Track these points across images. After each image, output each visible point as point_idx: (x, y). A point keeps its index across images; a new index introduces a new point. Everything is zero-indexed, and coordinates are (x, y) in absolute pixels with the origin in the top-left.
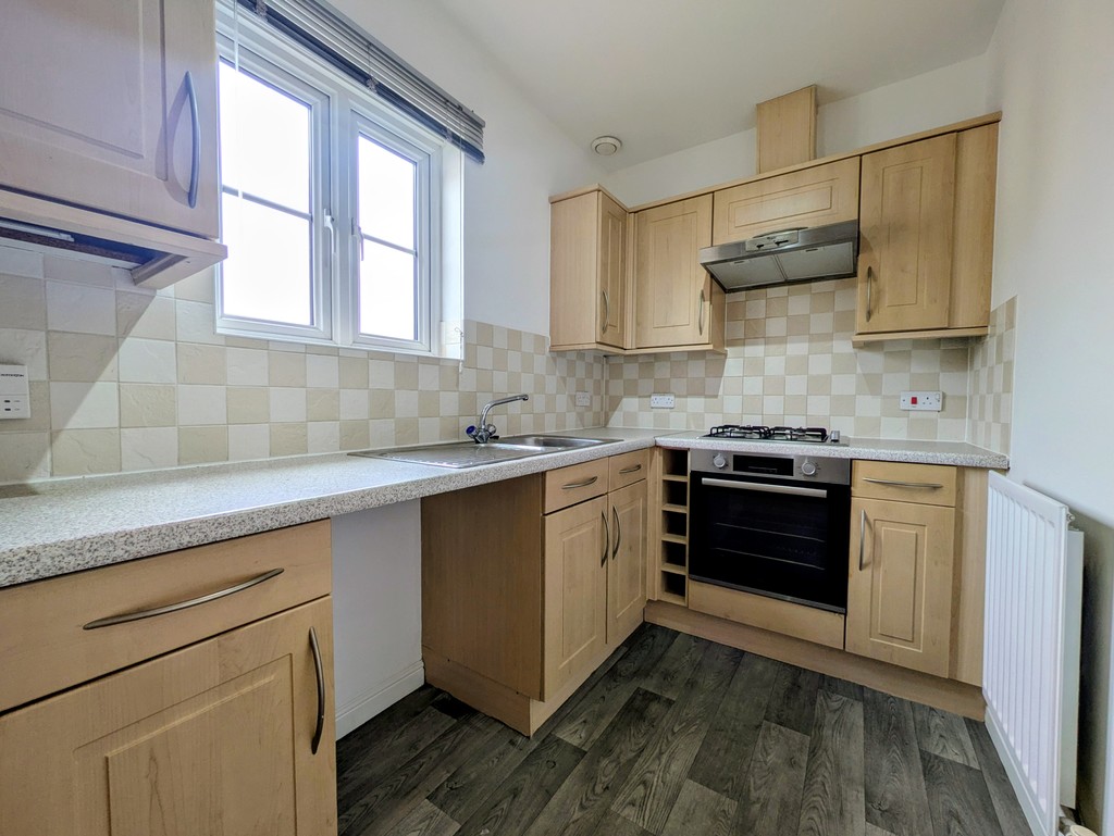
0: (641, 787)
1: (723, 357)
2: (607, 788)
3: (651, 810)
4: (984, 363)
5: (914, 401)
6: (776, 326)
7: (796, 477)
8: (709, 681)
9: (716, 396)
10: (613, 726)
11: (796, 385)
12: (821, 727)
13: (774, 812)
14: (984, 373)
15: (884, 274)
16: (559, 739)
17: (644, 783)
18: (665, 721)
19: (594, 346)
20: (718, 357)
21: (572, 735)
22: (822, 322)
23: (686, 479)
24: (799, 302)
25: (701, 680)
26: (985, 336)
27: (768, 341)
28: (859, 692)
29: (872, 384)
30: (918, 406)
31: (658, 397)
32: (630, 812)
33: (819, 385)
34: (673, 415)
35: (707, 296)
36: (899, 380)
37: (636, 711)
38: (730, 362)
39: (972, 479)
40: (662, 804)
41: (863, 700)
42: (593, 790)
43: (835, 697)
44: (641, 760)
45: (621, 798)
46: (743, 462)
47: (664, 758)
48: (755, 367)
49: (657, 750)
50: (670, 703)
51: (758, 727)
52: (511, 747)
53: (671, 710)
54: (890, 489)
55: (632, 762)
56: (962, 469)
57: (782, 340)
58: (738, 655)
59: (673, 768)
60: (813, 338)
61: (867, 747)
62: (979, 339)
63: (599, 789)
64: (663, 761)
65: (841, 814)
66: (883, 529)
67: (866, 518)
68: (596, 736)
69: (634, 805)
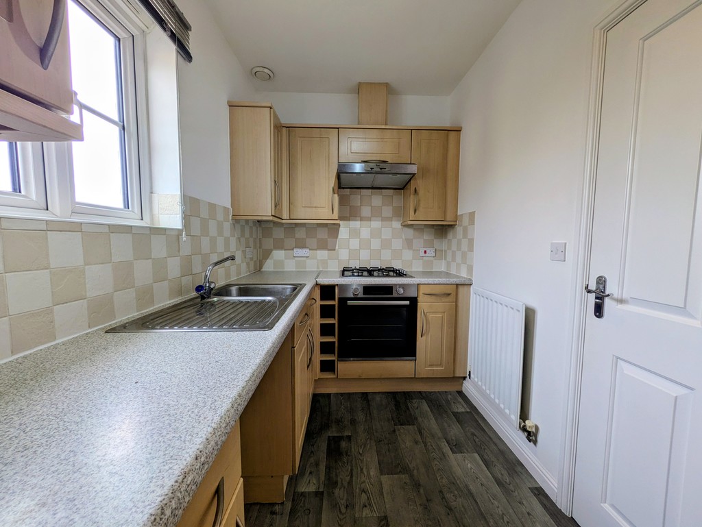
0: (364, 494)
1: (337, 227)
2: (347, 505)
3: (375, 503)
4: (454, 237)
5: (425, 252)
6: (366, 211)
7: (395, 295)
8: (360, 416)
9: (335, 250)
10: (328, 468)
11: (376, 244)
12: (416, 418)
13: (423, 470)
14: (454, 242)
15: (421, 192)
16: (302, 493)
17: (363, 491)
18: (353, 449)
19: (271, 218)
20: (335, 226)
21: (308, 486)
22: (387, 211)
23: (335, 303)
24: (377, 199)
25: (356, 418)
26: (455, 225)
27: (362, 219)
28: (420, 395)
29: (409, 244)
30: (427, 255)
31: (298, 250)
32: (366, 512)
33: (386, 244)
34: (308, 261)
35: (336, 191)
36: (419, 243)
37: (335, 451)
38: (342, 230)
39: (461, 289)
40: (378, 497)
41: (424, 398)
42: (340, 512)
43: (414, 401)
44: (354, 478)
45: (357, 508)
46: (368, 290)
47: (364, 470)
48: (355, 233)
49: (359, 469)
50: (349, 438)
51: (394, 431)
52: (274, 516)
53: (352, 442)
54: (433, 297)
55: (350, 483)
56: (457, 285)
57: (369, 219)
58: (365, 395)
59: (372, 474)
60: (384, 219)
61: (436, 419)
62: (451, 226)
63: (343, 510)
64: (365, 472)
65: (444, 456)
66: (430, 316)
67: (424, 313)
68: (323, 478)
69: (366, 506)
